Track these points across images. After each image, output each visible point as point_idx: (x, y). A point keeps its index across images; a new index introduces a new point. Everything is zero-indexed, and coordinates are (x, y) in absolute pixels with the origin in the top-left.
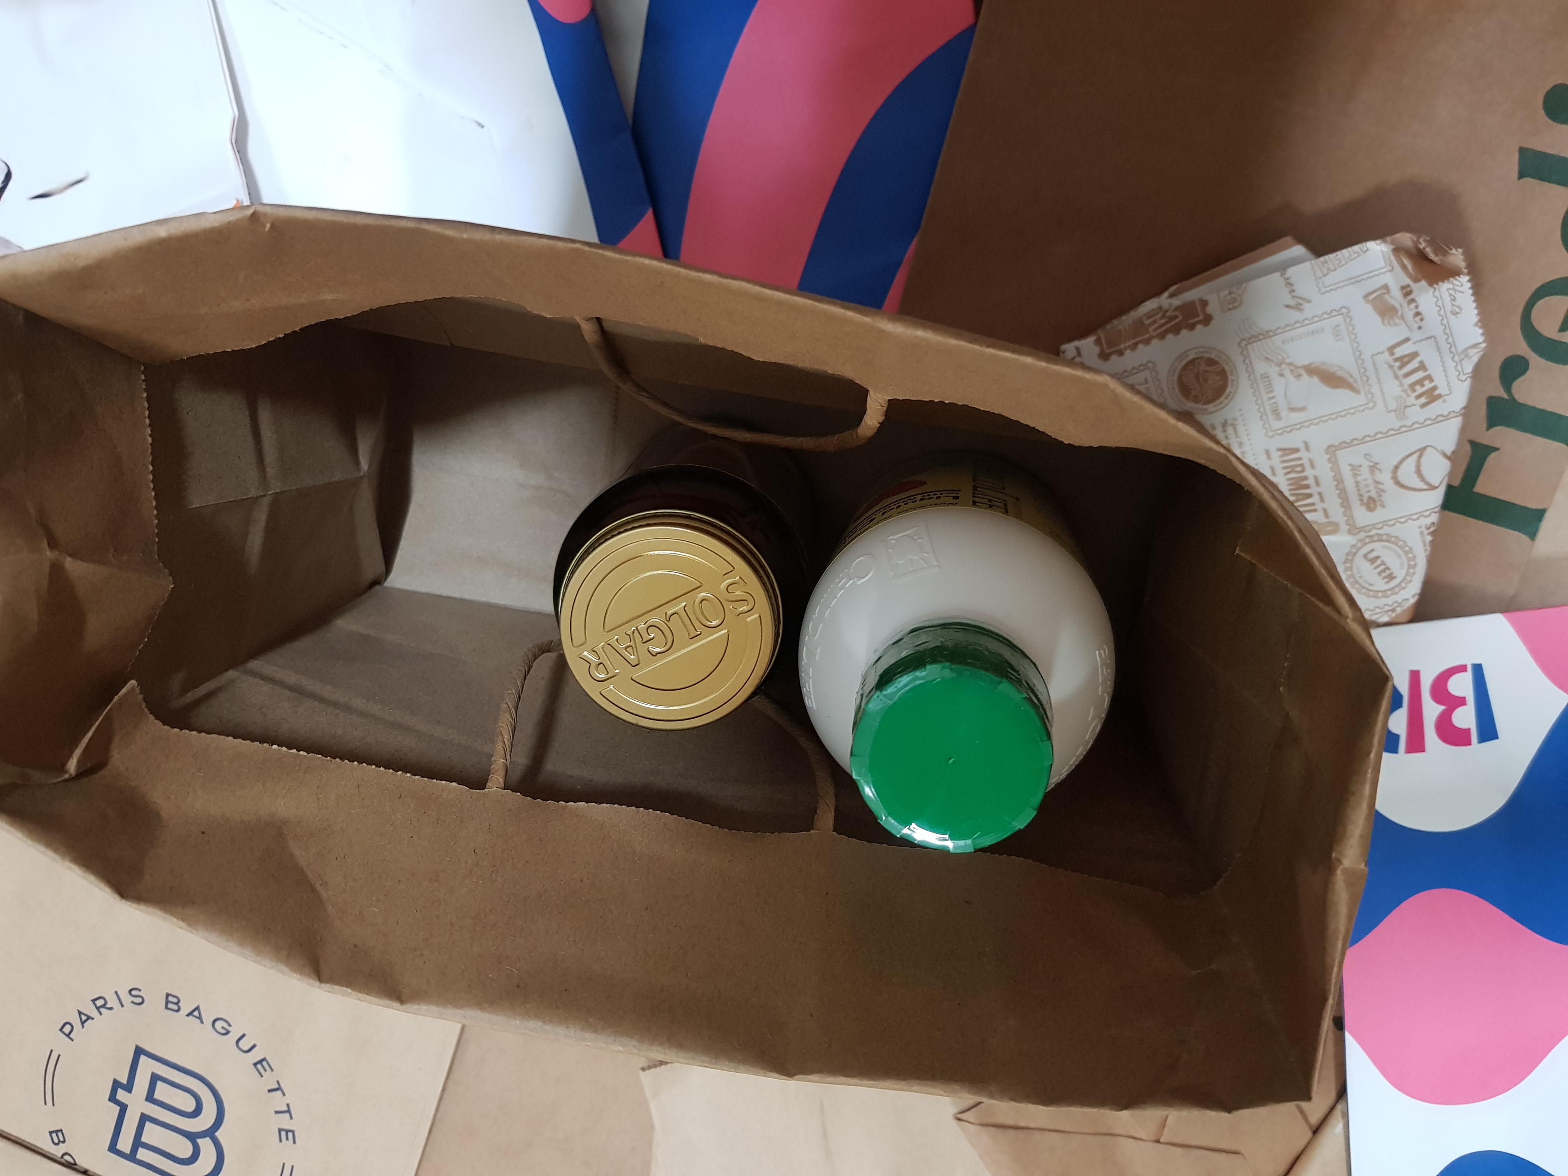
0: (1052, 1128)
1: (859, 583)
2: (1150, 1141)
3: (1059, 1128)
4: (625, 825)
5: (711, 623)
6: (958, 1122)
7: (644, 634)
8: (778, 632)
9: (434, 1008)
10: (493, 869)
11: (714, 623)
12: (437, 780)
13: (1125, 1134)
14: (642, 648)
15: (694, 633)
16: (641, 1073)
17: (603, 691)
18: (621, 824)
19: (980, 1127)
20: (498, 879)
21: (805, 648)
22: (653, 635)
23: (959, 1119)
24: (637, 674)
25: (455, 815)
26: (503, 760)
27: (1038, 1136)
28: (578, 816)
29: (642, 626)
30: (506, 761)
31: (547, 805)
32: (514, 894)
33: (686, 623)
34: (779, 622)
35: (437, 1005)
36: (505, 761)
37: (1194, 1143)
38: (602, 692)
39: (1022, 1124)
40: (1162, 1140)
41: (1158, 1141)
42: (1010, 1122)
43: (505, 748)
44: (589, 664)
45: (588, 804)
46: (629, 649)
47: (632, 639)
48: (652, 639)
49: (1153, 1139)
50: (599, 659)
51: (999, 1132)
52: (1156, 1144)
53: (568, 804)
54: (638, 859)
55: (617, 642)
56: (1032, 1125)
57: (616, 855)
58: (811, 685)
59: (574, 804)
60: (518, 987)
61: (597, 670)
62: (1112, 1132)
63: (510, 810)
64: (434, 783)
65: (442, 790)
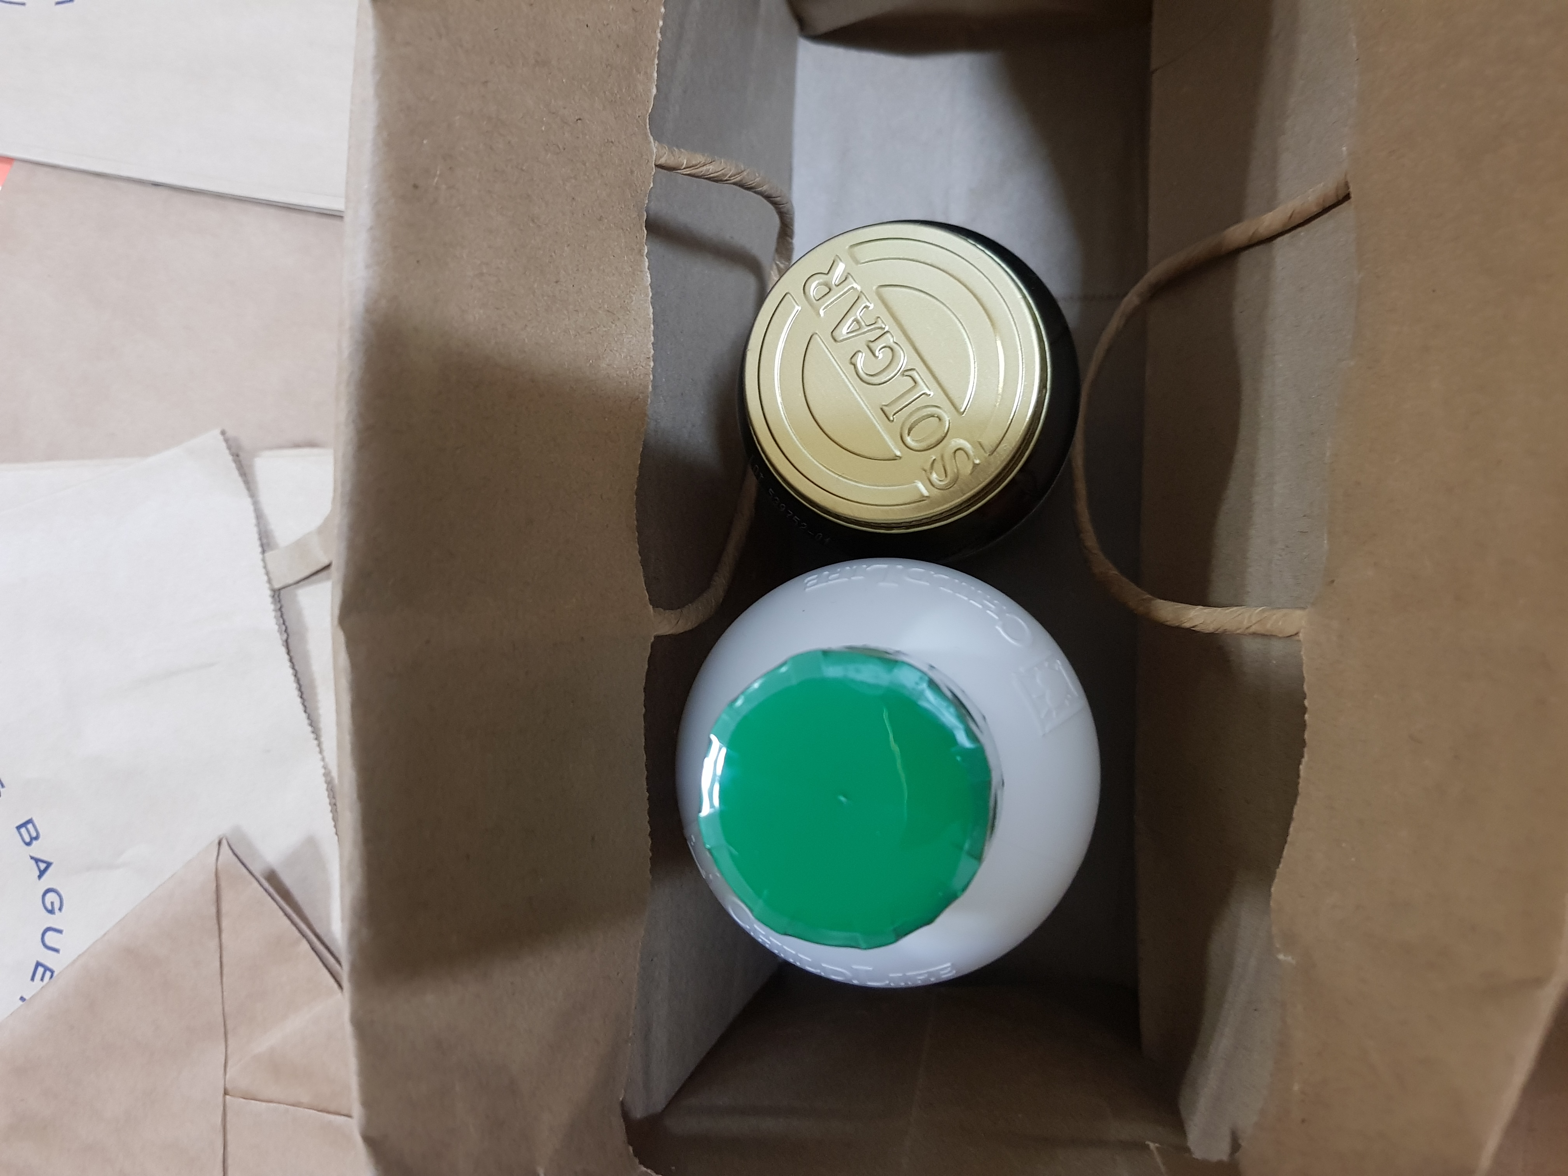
0: (225, 960)
1: (997, 627)
2: (225, 1084)
3: (226, 970)
4: (630, 341)
5: (907, 435)
6: (217, 841)
7: (881, 343)
8: (892, 528)
9: (370, 51)
10: (561, 147)
11: (909, 440)
12: (657, 64)
13: (229, 1052)
14: (860, 343)
15: (890, 411)
16: (217, 432)
17: (791, 297)
18: (630, 336)
19: (214, 870)
20: (549, 155)
21: (885, 566)
22: (881, 356)
23: (220, 843)
24: (821, 343)
25: (618, 92)
26: (685, 163)
27: (213, 944)
28: (634, 274)
29: (889, 340)
30: (684, 169)
31: (642, 229)
32: (533, 179)
33: (903, 400)
34: (908, 528)
35: (377, 57)
36: (684, 166)
37: (229, 1137)
38: (788, 295)
39: (225, 923)
40: (227, 1097)
41: (226, 1093)
42: (225, 908)
43: (698, 166)
44: (826, 272)
45: (649, 287)
46: (855, 326)
47: (869, 328)
48: (874, 354)
49: (228, 1086)
50: (836, 285)
51: (212, 896)
52: (222, 1092)
53: (646, 258)
54: (591, 364)
55: (864, 307)
56: (224, 936)
57: (592, 331)
58: (837, 581)
59: (647, 267)
60: (416, 187)
61: (819, 284)
62: (229, 1036)
63: (632, 172)
64: (653, 60)
65: (646, 73)
